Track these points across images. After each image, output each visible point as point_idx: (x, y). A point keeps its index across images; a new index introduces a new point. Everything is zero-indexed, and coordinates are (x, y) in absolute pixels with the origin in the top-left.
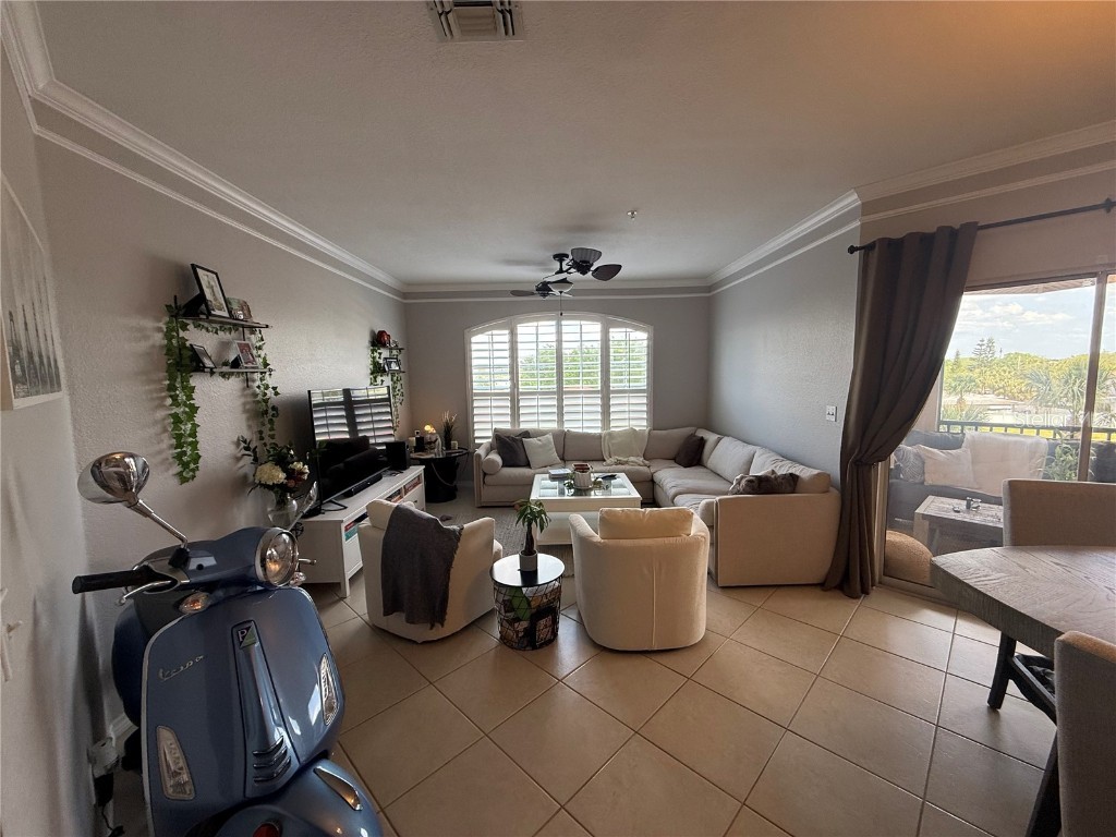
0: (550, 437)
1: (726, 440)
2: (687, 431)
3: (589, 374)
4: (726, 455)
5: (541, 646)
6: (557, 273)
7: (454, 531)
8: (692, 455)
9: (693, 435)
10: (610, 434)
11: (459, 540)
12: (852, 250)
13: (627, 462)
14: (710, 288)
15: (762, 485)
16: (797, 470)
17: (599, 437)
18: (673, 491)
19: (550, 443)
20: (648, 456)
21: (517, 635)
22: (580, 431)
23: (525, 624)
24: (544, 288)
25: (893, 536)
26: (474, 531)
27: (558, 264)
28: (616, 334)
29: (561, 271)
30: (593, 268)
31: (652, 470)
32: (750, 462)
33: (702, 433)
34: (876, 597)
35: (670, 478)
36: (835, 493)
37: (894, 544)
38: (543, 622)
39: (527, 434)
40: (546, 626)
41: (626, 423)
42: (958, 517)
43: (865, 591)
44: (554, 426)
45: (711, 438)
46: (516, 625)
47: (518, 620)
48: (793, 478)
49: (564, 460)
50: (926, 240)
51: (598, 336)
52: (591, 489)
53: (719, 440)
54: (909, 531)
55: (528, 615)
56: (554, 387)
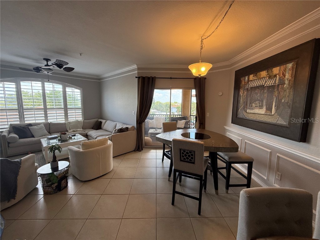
0: (43, 125)
1: (108, 122)
2: (96, 120)
3: (59, 102)
4: (108, 125)
5: (63, 189)
6: (45, 66)
7: (18, 161)
8: (98, 126)
9: (97, 121)
10: (69, 123)
11: (21, 164)
12: (136, 77)
13: (77, 131)
14: (99, 79)
15: (121, 130)
16: (127, 126)
17: (65, 124)
18: (96, 136)
19: (43, 127)
20: (84, 128)
21: (53, 189)
22: (56, 122)
23: (56, 184)
24: (38, 69)
25: (146, 138)
26: (26, 160)
27: (46, 62)
28: (68, 90)
29: (47, 65)
30: (64, 67)
31: (86, 132)
32: (116, 126)
33: (100, 120)
34: (144, 150)
35: (93, 133)
36: (136, 130)
37: (146, 139)
38: (63, 181)
39: (30, 125)
40: (64, 183)
41: (75, 119)
42: (155, 132)
43: (142, 150)
44: (44, 121)
45: (103, 121)
46: (53, 186)
47: (53, 184)
48: (127, 128)
49: (50, 133)
50: (149, 78)
51: (61, 90)
52: (68, 140)
53: (106, 121)
54: (147, 136)
55: (57, 181)
56: (42, 107)
